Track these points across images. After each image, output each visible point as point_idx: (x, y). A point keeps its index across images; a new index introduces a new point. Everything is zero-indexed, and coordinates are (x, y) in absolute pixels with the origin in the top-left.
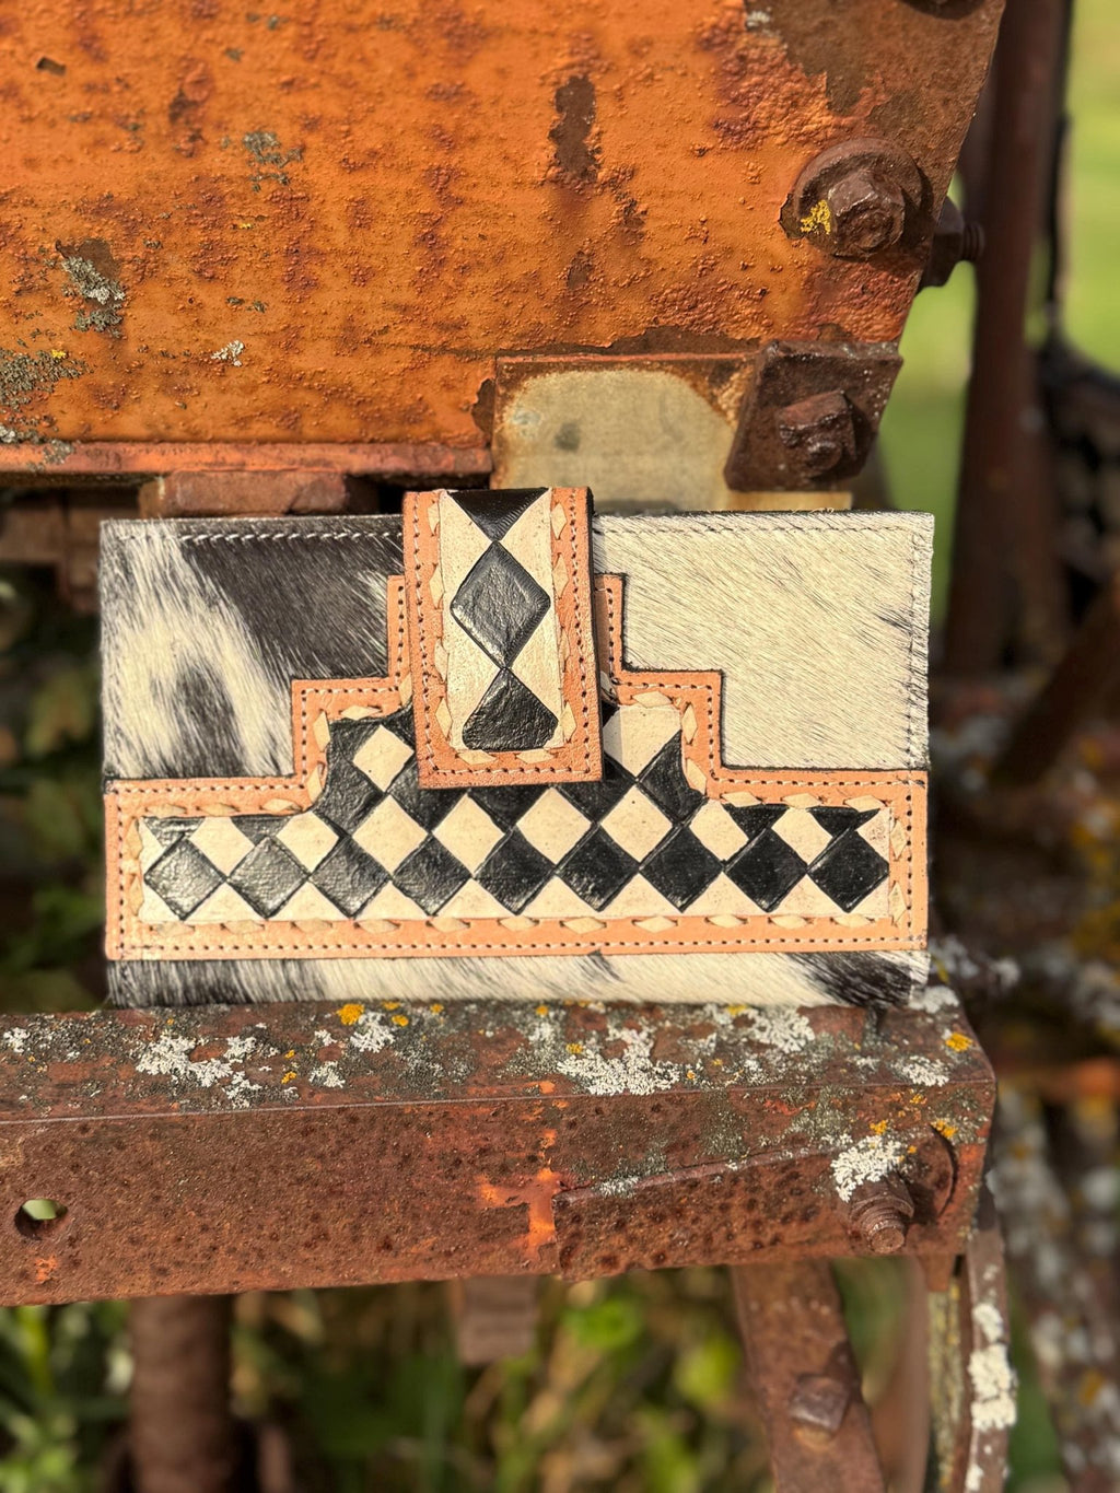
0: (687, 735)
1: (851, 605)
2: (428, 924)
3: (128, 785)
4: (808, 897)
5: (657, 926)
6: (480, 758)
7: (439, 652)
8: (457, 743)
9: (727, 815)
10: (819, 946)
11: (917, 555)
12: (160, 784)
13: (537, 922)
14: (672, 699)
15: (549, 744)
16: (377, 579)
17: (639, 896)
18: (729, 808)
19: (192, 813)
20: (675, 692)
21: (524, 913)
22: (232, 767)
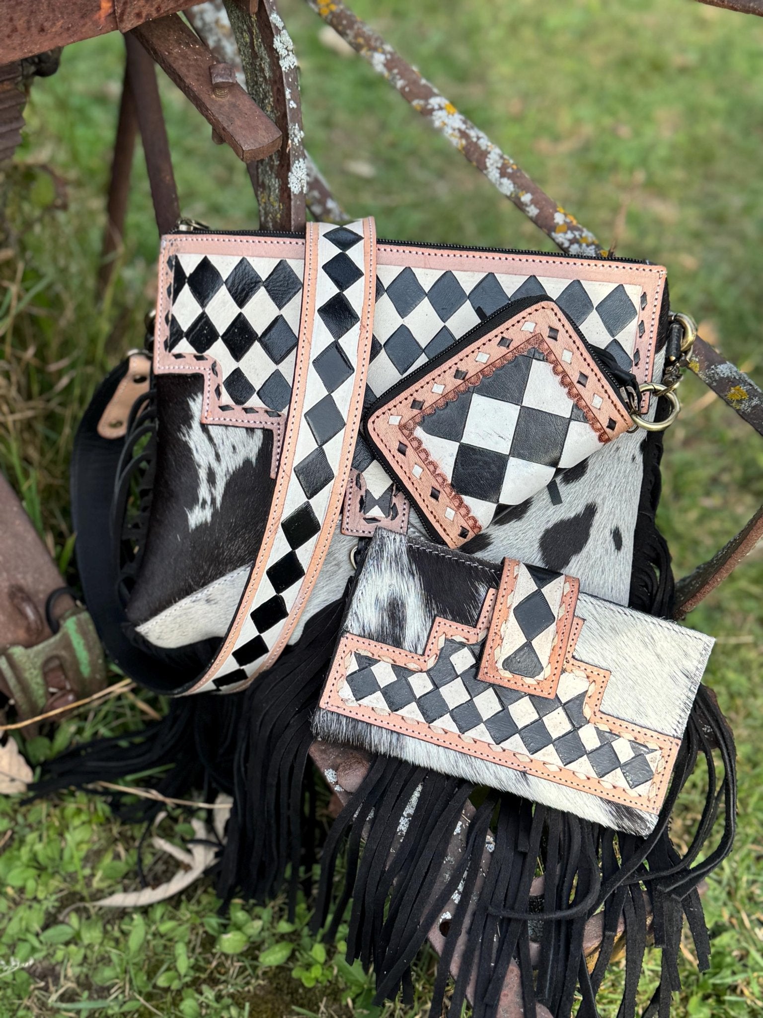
0: (589, 694)
1: (672, 663)
2: (459, 737)
3: (353, 637)
4: (617, 777)
5: (553, 768)
6: (507, 674)
7: (504, 625)
8: (500, 665)
9: (595, 732)
10: (616, 800)
11: (704, 652)
12: (367, 641)
13: (504, 750)
14: (588, 677)
15: (537, 678)
16: (483, 587)
17: (549, 754)
18: (597, 729)
19: (376, 657)
20: (590, 675)
21: (501, 745)
22: (397, 643)
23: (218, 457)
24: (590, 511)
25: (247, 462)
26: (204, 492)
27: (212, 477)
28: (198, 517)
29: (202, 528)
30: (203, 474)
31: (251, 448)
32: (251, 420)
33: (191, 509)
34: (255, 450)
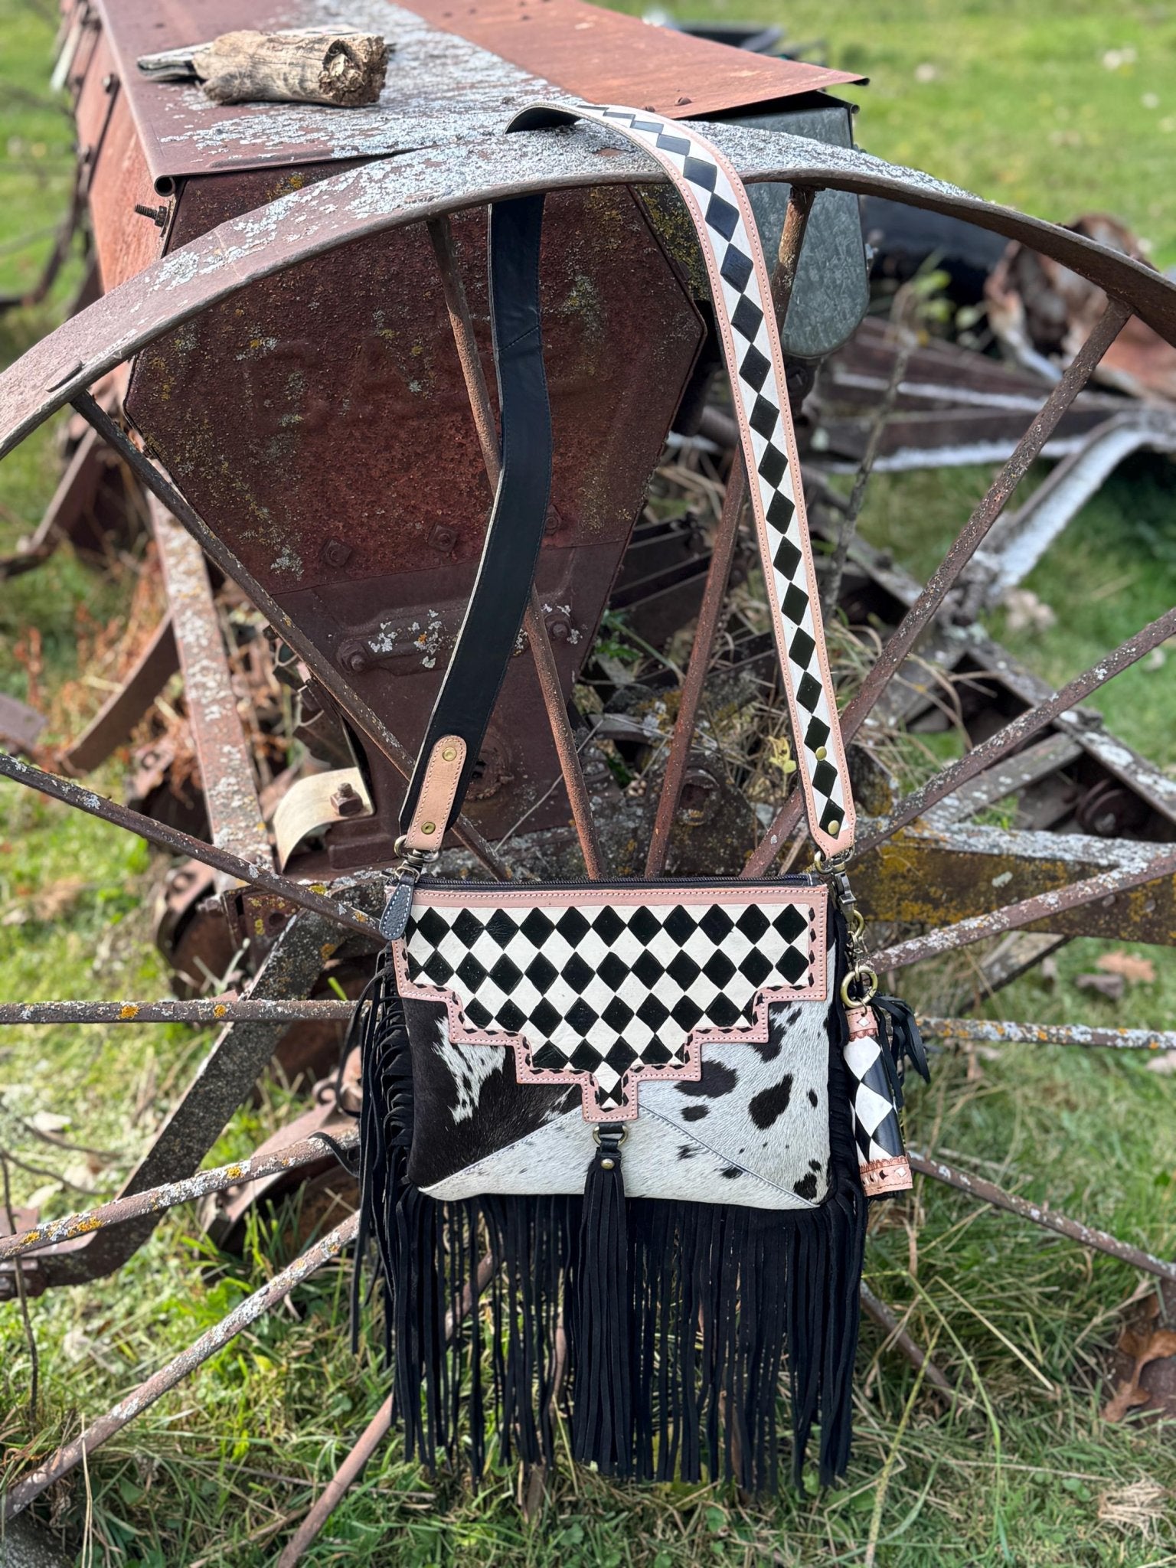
23: (470, 1068)
24: (788, 1080)
25: (495, 1071)
26: (462, 1094)
27: (467, 1084)
28: (460, 1114)
29: (465, 1121)
30: (459, 1081)
31: (498, 1060)
32: (493, 1040)
33: (454, 1107)
34: (501, 1061)
